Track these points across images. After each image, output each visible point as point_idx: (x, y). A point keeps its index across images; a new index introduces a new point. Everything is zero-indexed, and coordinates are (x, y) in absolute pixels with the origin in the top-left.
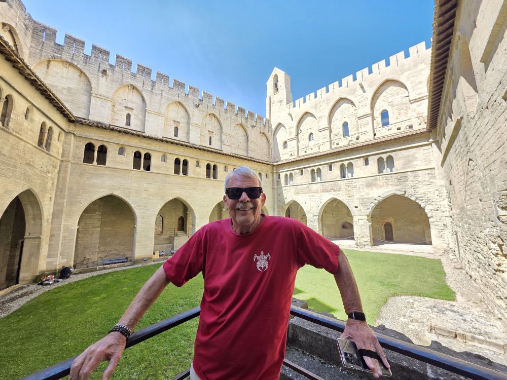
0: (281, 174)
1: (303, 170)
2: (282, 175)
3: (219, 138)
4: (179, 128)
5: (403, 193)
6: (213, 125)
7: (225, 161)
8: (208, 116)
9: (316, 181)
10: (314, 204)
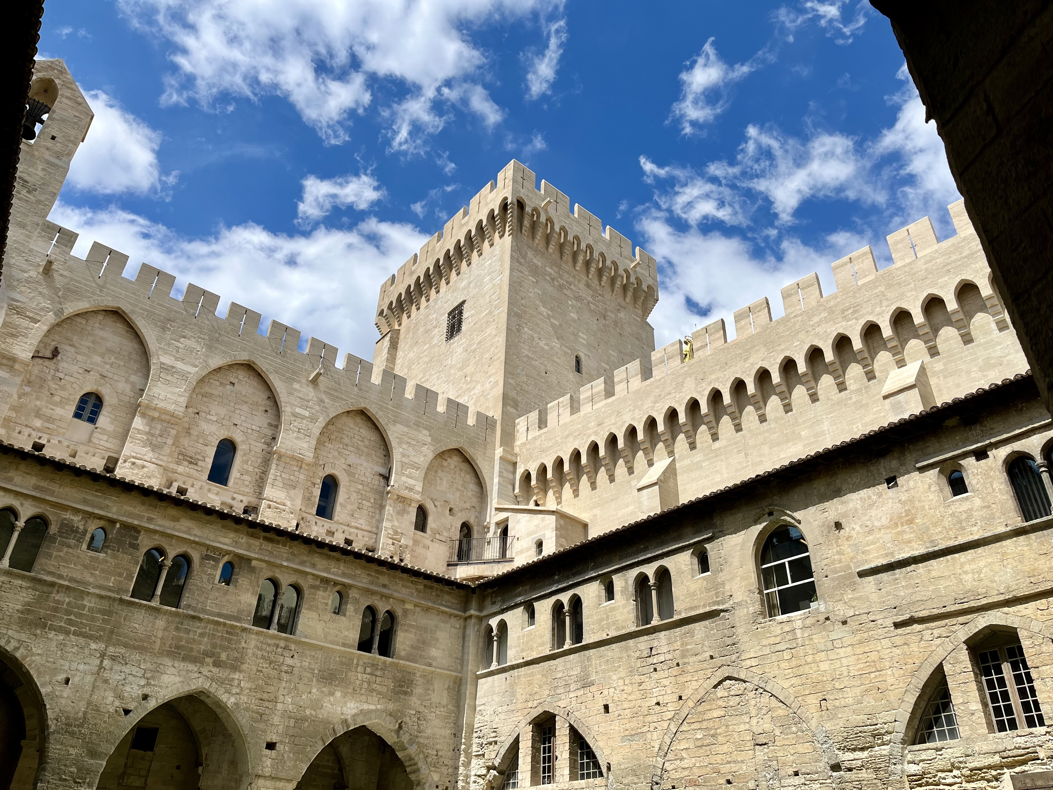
9: (155, 603)
10: (110, 697)
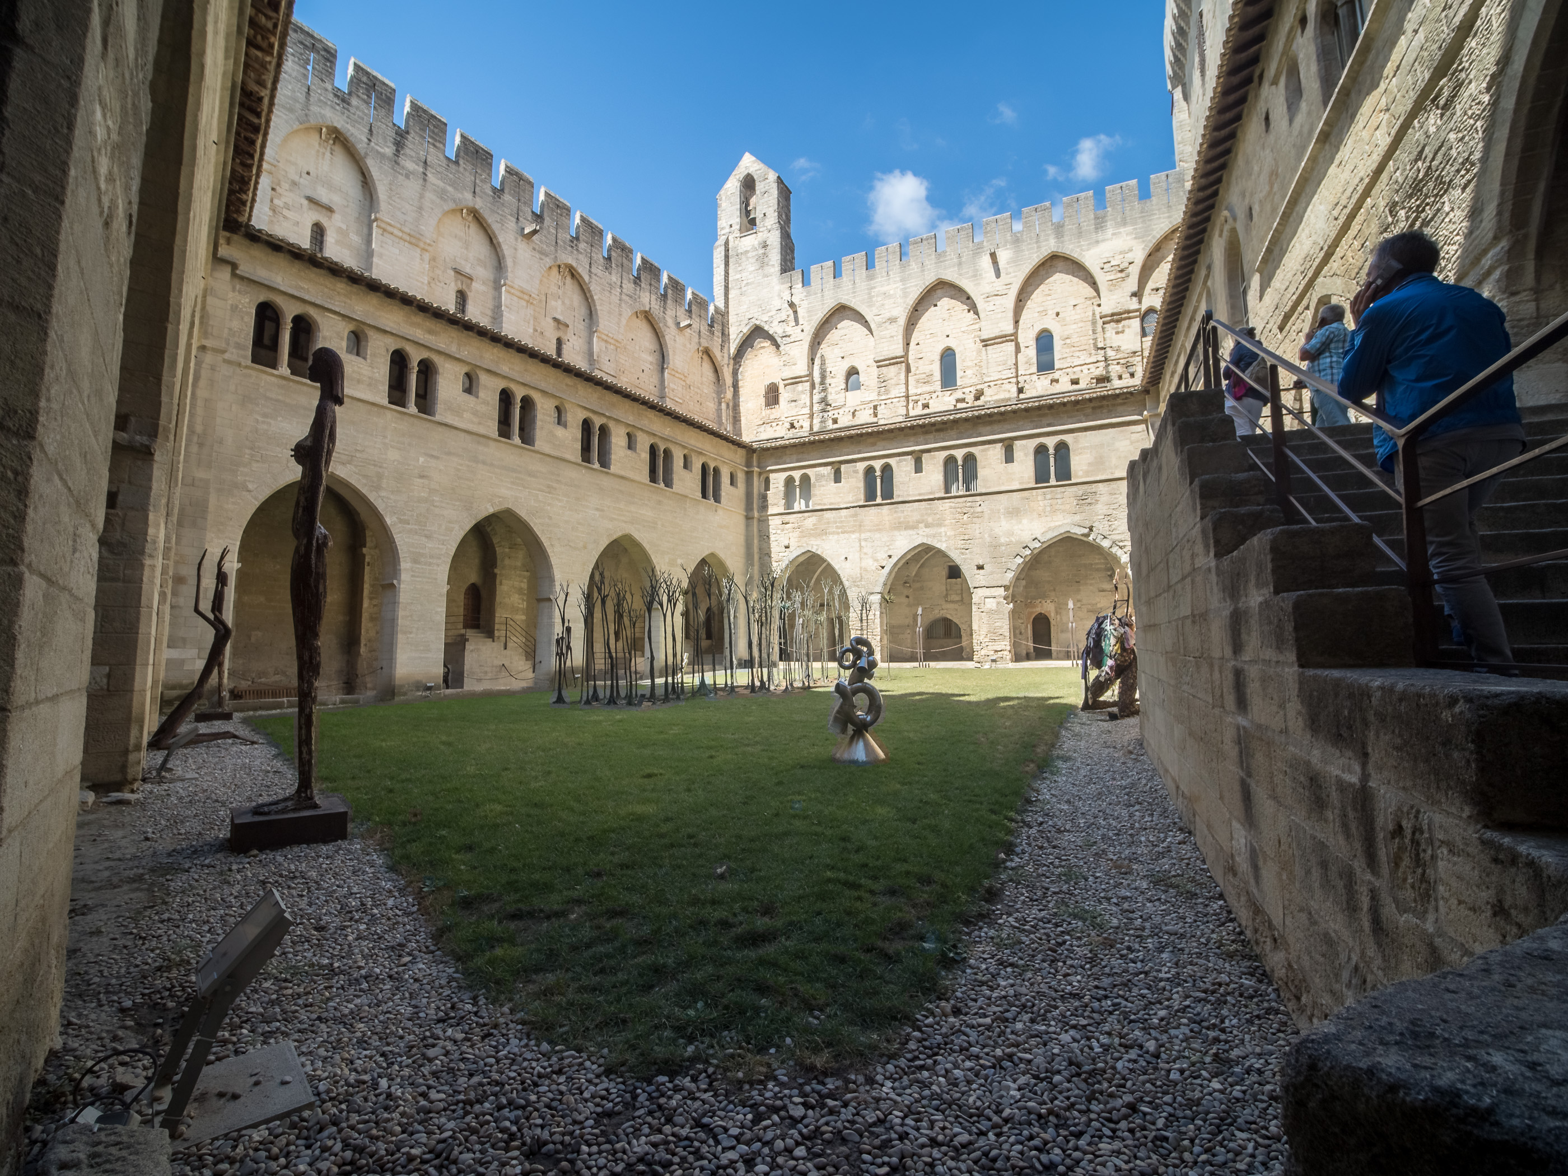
0: (772, 476)
1: (843, 467)
2: (778, 480)
3: (585, 347)
4: (471, 296)
5: (1086, 531)
6: (567, 302)
7: (631, 418)
8: (555, 270)
9: (879, 500)
10: (870, 562)
